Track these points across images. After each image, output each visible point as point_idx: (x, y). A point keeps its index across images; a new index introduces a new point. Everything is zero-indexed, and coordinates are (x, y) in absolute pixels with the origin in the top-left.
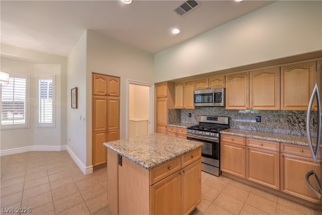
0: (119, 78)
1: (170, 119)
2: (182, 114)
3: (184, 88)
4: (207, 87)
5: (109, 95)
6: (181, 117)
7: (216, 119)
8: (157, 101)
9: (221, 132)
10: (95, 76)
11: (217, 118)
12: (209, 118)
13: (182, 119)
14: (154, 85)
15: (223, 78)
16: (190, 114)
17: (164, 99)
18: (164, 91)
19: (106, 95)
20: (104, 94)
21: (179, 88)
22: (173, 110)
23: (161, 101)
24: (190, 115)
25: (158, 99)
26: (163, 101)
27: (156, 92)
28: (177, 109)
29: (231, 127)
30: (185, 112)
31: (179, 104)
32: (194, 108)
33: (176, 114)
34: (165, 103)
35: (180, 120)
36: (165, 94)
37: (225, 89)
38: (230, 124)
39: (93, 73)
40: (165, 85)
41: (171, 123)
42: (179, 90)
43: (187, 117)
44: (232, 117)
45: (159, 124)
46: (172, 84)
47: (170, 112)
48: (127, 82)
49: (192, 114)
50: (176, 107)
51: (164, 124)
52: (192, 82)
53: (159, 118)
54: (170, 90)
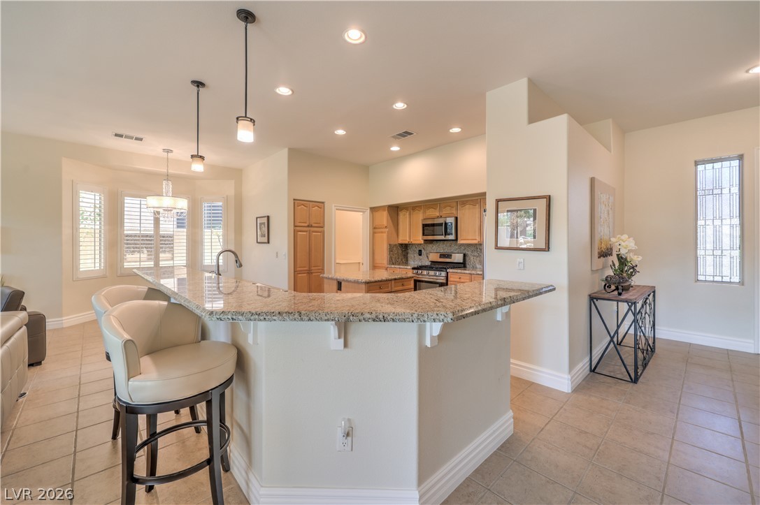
0: (323, 203)
1: (391, 258)
2: (409, 251)
3: (410, 214)
4: (438, 214)
5: (312, 226)
6: (409, 255)
7: (449, 256)
8: (374, 233)
9: (448, 270)
10: (297, 203)
11: (451, 255)
12: (442, 256)
13: (409, 259)
14: (369, 211)
15: (455, 204)
16: (420, 251)
17: (383, 230)
18: (384, 218)
19: (308, 226)
20: (306, 225)
21: (405, 215)
22: (396, 245)
23: (380, 233)
24: (420, 253)
25: (375, 229)
26: (382, 232)
27: (373, 219)
28: (402, 245)
29: (468, 266)
30: (414, 248)
31: (404, 238)
32: (423, 242)
33: (400, 252)
34: (385, 235)
35: (407, 261)
36: (385, 223)
37: (456, 218)
38: (467, 263)
39: (294, 200)
40: (384, 210)
41: (393, 264)
42: (404, 217)
43: (416, 255)
44: (469, 253)
45: (377, 265)
46: (395, 210)
47: (391, 248)
48: (334, 208)
49: (423, 251)
50: (400, 242)
51: (383, 265)
52: (420, 207)
53: (376, 257)
54: (391, 218)
